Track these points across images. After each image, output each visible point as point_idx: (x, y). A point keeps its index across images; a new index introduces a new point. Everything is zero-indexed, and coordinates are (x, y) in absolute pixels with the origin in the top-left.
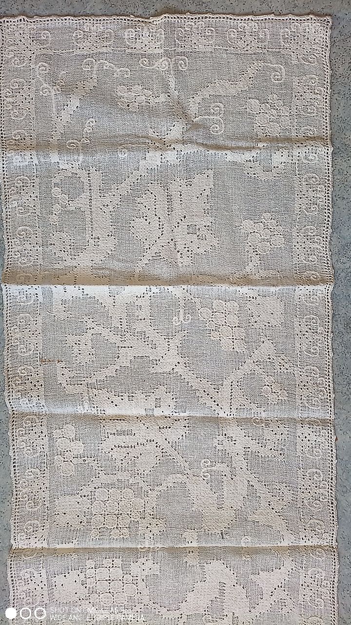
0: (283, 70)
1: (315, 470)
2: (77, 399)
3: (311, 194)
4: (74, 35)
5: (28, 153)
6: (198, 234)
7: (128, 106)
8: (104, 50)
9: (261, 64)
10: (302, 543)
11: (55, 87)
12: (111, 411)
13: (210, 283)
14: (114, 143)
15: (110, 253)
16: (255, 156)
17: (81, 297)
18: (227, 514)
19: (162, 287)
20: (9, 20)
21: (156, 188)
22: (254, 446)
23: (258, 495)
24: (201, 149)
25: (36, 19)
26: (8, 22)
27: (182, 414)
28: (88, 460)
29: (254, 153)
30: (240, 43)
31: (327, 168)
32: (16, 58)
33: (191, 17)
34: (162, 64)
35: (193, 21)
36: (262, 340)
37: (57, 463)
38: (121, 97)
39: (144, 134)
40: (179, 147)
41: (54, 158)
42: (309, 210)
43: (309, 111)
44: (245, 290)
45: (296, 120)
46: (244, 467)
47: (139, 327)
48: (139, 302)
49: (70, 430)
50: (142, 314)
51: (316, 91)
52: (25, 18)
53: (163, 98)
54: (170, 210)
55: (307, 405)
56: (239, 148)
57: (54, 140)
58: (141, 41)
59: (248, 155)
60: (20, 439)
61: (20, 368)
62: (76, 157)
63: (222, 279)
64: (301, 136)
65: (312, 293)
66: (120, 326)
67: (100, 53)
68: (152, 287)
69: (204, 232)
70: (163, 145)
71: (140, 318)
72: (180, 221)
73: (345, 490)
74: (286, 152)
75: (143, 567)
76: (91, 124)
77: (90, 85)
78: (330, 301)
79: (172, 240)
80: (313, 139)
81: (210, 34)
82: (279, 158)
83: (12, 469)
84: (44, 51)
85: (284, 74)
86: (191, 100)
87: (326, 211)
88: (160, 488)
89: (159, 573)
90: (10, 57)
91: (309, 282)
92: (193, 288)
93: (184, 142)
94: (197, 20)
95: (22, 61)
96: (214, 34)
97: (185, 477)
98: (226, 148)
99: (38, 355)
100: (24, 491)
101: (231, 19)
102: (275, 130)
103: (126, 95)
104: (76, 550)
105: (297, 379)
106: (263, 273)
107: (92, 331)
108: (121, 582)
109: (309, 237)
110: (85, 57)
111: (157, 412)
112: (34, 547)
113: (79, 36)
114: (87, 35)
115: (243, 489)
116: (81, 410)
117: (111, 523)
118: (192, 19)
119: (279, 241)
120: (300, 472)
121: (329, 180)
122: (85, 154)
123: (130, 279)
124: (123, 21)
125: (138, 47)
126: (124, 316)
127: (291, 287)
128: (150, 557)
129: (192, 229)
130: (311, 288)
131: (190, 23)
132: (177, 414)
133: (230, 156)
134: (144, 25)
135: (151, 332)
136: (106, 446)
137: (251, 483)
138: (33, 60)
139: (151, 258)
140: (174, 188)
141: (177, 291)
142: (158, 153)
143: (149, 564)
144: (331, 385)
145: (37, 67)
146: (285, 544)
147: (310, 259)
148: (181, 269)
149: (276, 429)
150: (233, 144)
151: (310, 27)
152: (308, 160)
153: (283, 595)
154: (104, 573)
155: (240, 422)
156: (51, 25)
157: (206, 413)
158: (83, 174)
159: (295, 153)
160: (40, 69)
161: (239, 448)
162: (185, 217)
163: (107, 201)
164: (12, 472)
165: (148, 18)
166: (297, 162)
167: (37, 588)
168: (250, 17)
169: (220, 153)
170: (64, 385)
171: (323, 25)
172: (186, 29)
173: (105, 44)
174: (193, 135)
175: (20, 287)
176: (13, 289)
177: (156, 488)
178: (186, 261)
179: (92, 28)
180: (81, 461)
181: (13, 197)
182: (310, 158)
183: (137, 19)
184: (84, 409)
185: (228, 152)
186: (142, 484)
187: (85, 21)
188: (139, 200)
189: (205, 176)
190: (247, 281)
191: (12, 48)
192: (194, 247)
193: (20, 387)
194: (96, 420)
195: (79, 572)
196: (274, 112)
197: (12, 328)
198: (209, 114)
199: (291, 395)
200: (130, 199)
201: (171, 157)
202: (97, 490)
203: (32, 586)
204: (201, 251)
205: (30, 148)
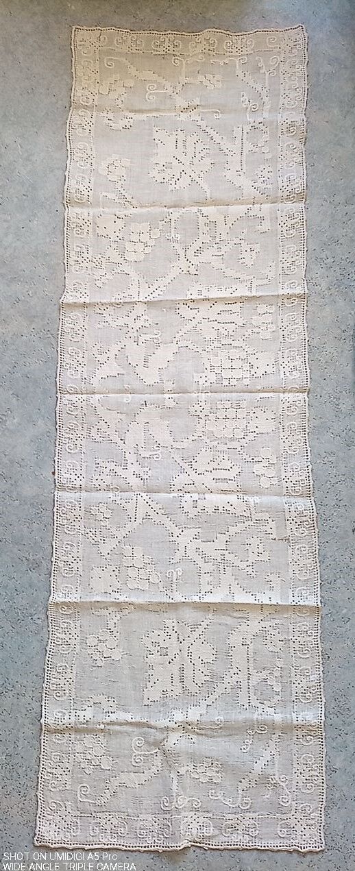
0: (79, 795)
1: (72, 451)
2: (259, 509)
3: (62, 682)
4: (257, 832)
5: (300, 722)
6: (159, 648)
7: (212, 764)
8: (231, 816)
9: (98, 802)
10: (84, 397)
11: (275, 782)
12: (232, 498)
13: (150, 604)
14: (227, 729)
15: (233, 632)
16: (107, 717)
17: (257, 593)
18: (141, 419)
19: (190, 601)
20: (314, 848)
21: (193, 689)
22: (119, 470)
23: (117, 433)
24: (153, 723)
25: (291, 849)
26: (316, 847)
27: (175, 495)
28: (250, 459)
29: (108, 719)
30: (115, 822)
31: (47, 705)
32: (309, 812)
33: (158, 848)
34: (183, 802)
35: (156, 844)
36: (109, 556)
37: (274, 457)
38: (218, 772)
39: (200, 738)
40: (172, 725)
41: (278, 718)
42: (64, 668)
43: (58, 757)
44: (122, 599)
45: (70, 749)
46: (127, 454)
47: (209, 567)
48: (209, 588)
49: (265, 483)
50: (207, 578)
51: (51, 775)
52: (300, 850)
53: (183, 770)
54: (182, 669)
55: (76, 503)
56: (121, 724)
57: (278, 733)
58: (199, 824)
59: (113, 717)
60: (303, 478)
61: (305, 534)
62: (260, 717)
63: (140, 607)
64: (67, 735)
65: (67, 595)
66: (225, 567)
67: (235, 813)
68: (199, 601)
69: (154, 649)
70: (186, 727)
71: (209, 575)
72: (174, 659)
73: (48, 434)
74: (81, 719)
75: (206, 379)
76: (245, 747)
77: (245, 784)
78: (52, 589)
79: (181, 643)
80: (56, 731)
81: (142, 831)
82: (88, 714)
83: (309, 454)
84: (284, 817)
85: (79, 791)
86: (160, 769)
87: (50, 666)
88: (194, 438)
89: (194, 374)
90: (314, 814)
91: (68, 605)
92: (166, 600)
93: (167, 728)
94: (153, 844)
95: (304, 810)
96: (138, 831)
97: (174, 447)
98: (131, 724)
99: (291, 545)
100: (299, 437)
101: (123, 846)
102: (89, 740)
103: (214, 774)
104: (259, 391)
105: (83, 524)
106: (105, 612)
107: (248, 564)
108: (223, 367)
109: (66, 643)
110: (248, 811)
111: (195, 496)
112: (290, 394)
113: (253, 830)
114: (246, 831)
115: (129, 438)
116: (257, 499)
117: (231, 413)
118: (157, 846)
119: (91, 641)
120: (83, 450)
121: (46, 693)
122: (252, 720)
123: (216, 608)
124: (214, 844)
125: (201, 818)
126: (222, 576)
127: (84, 600)
128: (201, 386)
129: (164, 651)
130: (67, 600)
131: (160, 842)
132: (180, 495)
133: (128, 717)
134: (196, 839)
135: (200, 562)
136: (235, 471)
137: (122, 442)
138: (293, 808)
139: (199, 626)
140: (178, 689)
141: (178, 598)
142: (189, 719)
143: (202, 381)
144: (55, 518)
145: (290, 802)
146: (97, 396)
147: (66, 625)
148: (174, 616)
149: (101, 483)
150: (125, 728)
151: (53, 836)
152: (62, 712)
153: (99, 358)
154: (237, 374)
155: (130, 489)
156: (278, 842)
157: (155, 496)
158: (254, 703)
159: (73, 719)
160: (288, 800)
161: (131, 468)
162: (169, 663)
163: (235, 678)
164: (309, 451)
165: (192, 845)
166: (72, 711)
167: (287, 363)
168: (106, 847)
169: (137, 719)
170: (270, 520)
171: (43, 838)
172: (162, 836)
173: (230, 822)
174: (159, 736)
175: (306, 603)
176: (311, 601)
177: (196, 438)
178: (169, 623)
179: (241, 838)
180: (256, 459)
181: (313, 683)
182: (60, 714)
183: (202, 845)
184: (253, 500)
185: (130, 720)
186: (208, 441)
187: (248, 844)
188: (208, 678)
189: (151, 700)
190: (120, 606)
191: (313, 822)
192: (164, 636)
193: (304, 519)
194: (243, 491)
195: (255, 375)
196: (88, 757)
197: (313, 567)
198: (145, 756)
199: (88, 511)
200: (215, 679)
201: (179, 717)
202: (242, 437)
203: (291, 364)
204: (157, 632)
205: (298, 727)
